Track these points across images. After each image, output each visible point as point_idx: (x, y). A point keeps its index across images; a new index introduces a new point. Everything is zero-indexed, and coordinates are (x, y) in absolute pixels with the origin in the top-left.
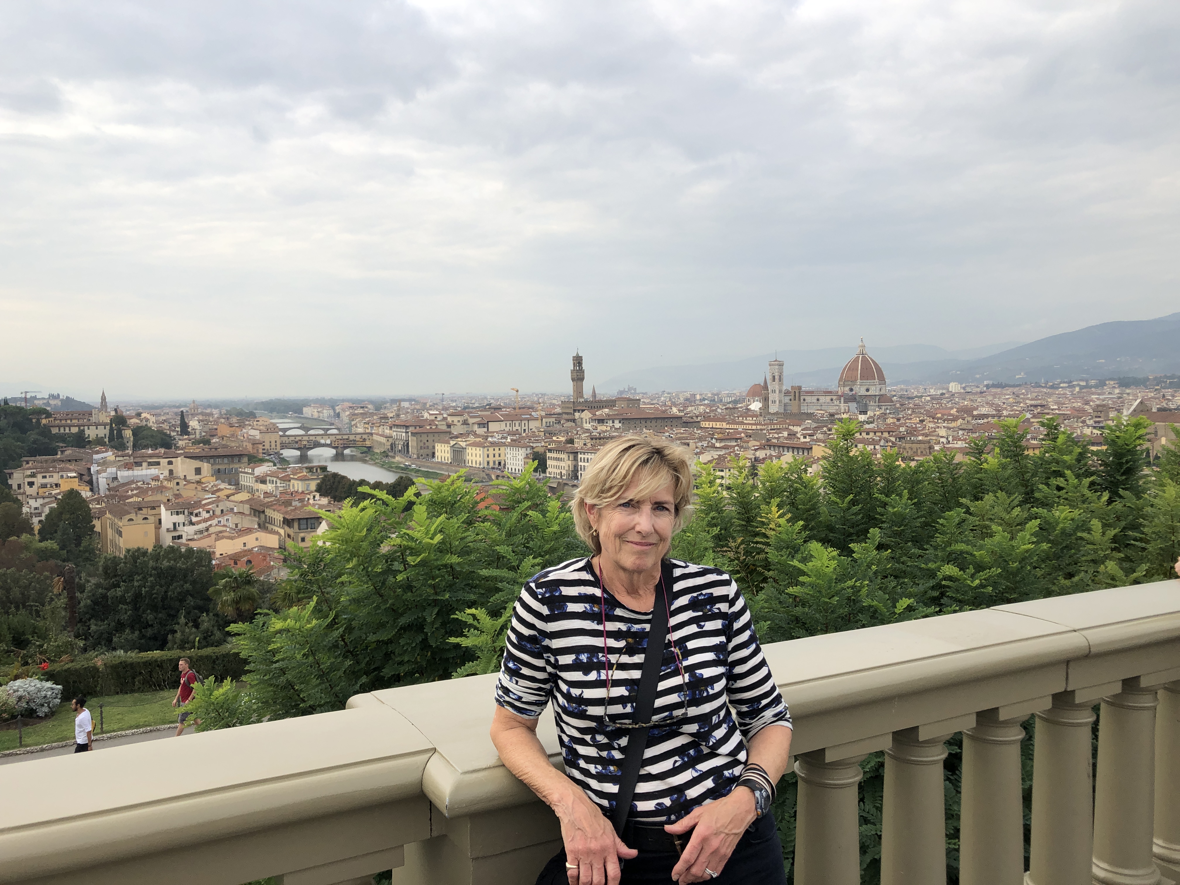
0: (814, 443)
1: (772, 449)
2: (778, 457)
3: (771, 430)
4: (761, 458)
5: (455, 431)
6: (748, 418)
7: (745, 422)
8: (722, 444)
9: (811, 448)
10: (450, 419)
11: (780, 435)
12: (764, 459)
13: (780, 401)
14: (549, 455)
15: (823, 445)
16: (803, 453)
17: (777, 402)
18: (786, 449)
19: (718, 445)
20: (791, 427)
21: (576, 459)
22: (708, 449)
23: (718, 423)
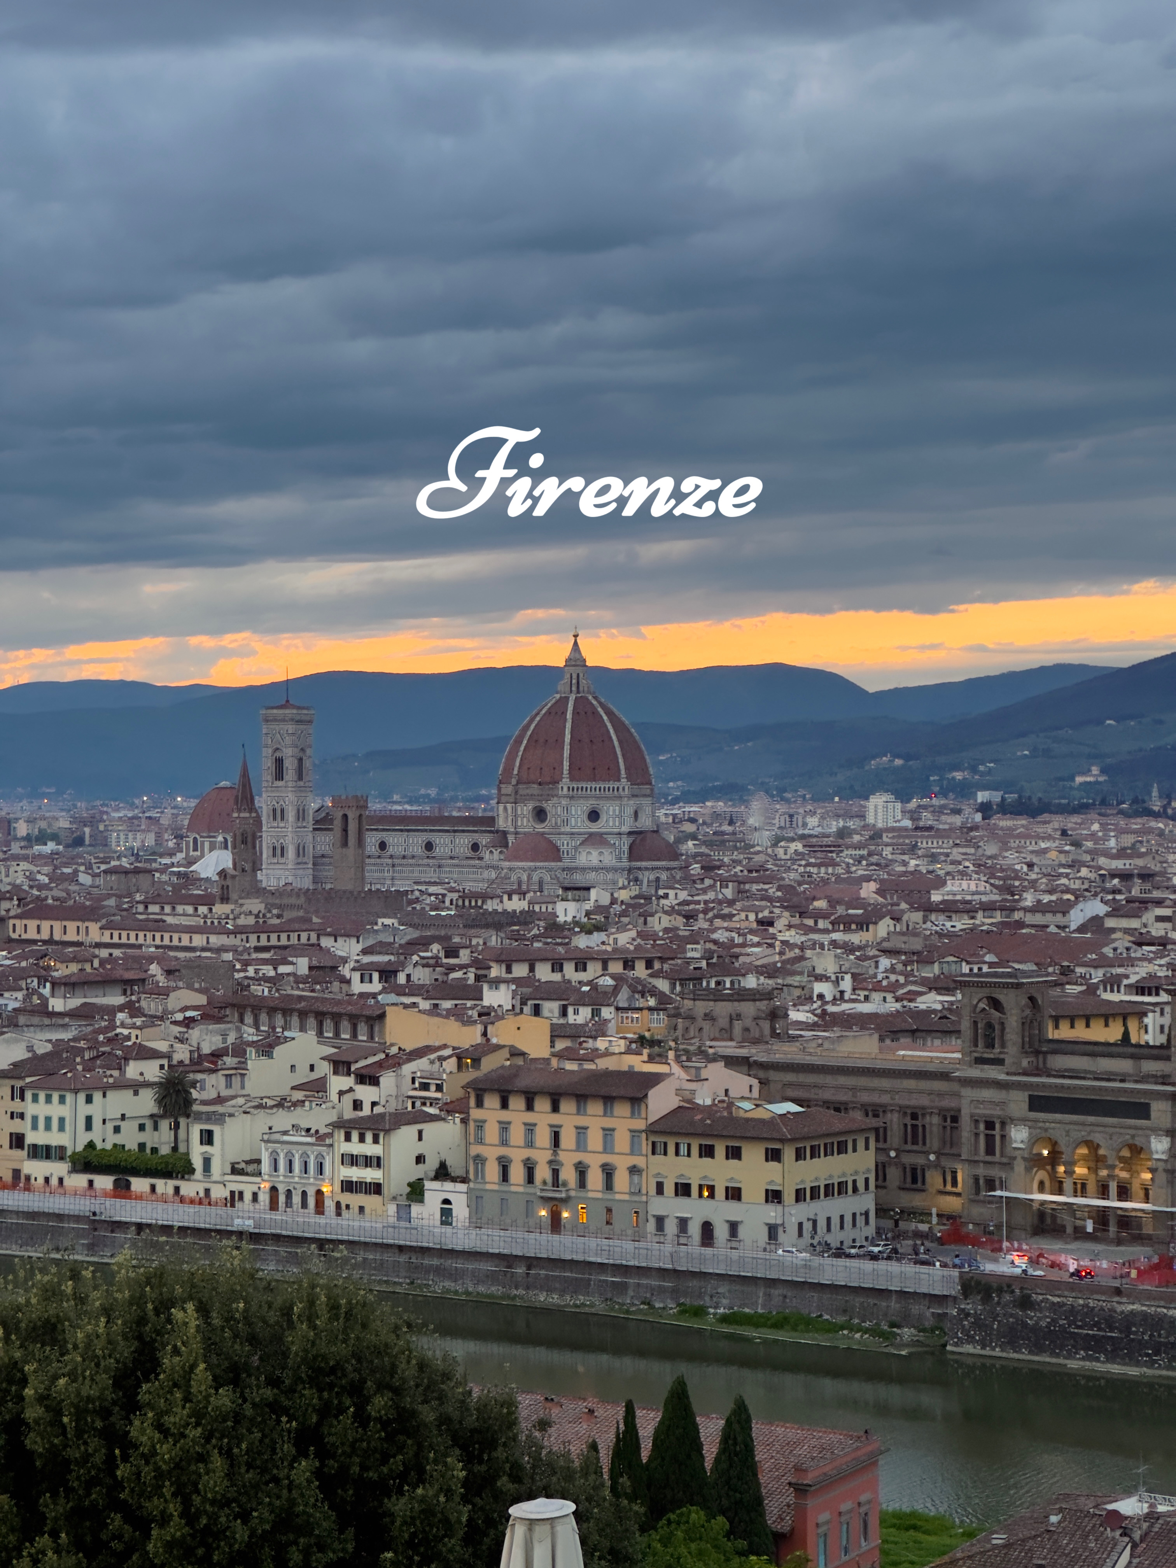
0: (392, 998)
1: (249, 1019)
2: (266, 1049)
3: (258, 949)
4: (206, 1050)
6: (180, 909)
7: (170, 920)
8: (75, 1002)
9: (382, 1016)
11: (283, 969)
12: (216, 1055)
13: (300, 851)
15: (425, 1005)
16: (354, 1035)
17: (291, 853)
18: (295, 1020)
19: (57, 1004)
20: (326, 942)
22: (22, 1020)
23: (72, 926)
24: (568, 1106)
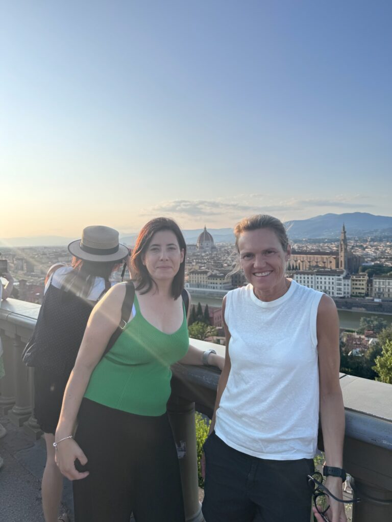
24: (199, 275)
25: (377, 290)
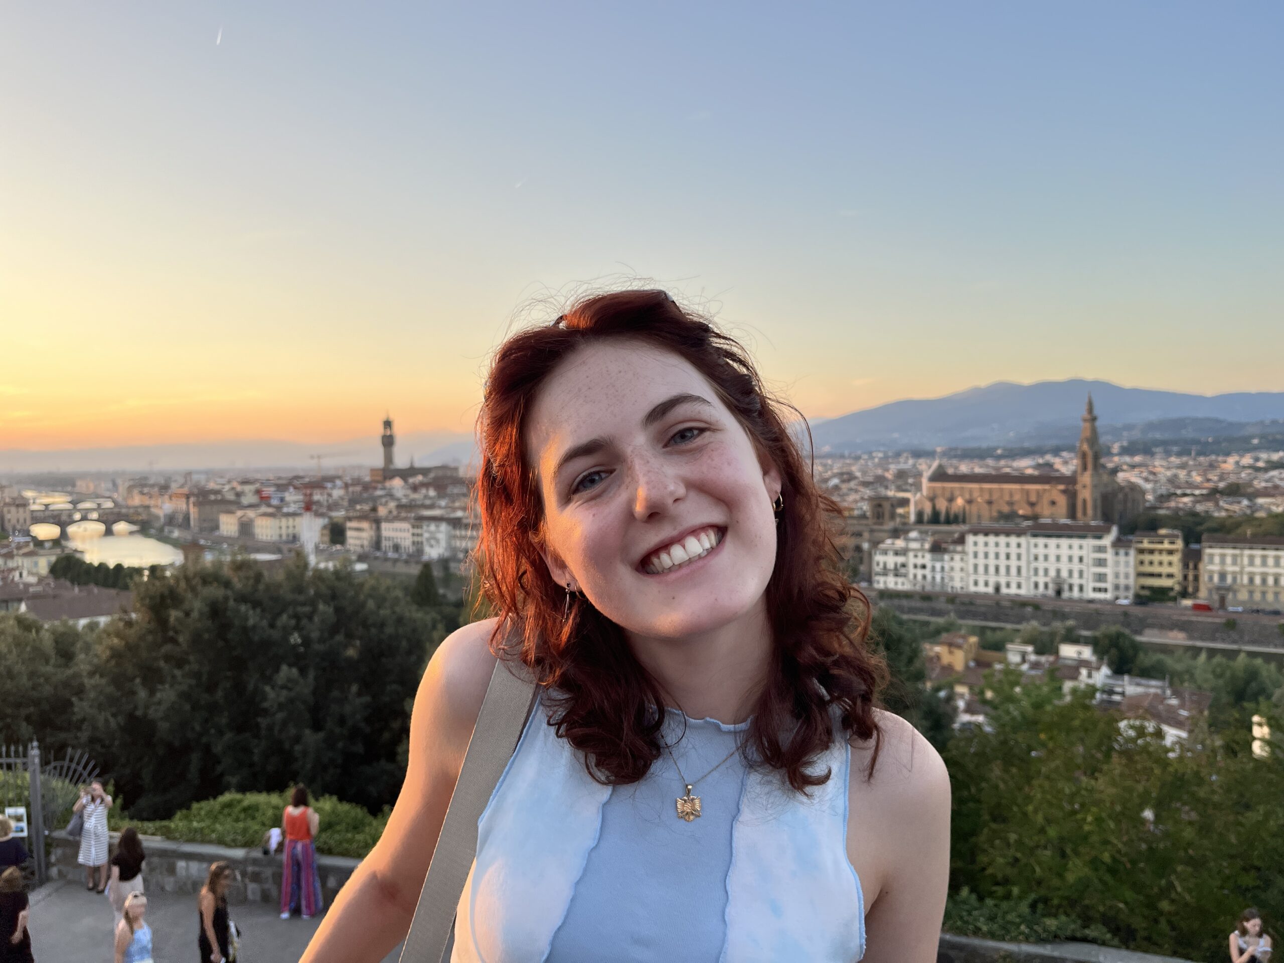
5: (245, 501)
10: (239, 488)
14: (349, 524)
21: (378, 529)
25: (1216, 579)
